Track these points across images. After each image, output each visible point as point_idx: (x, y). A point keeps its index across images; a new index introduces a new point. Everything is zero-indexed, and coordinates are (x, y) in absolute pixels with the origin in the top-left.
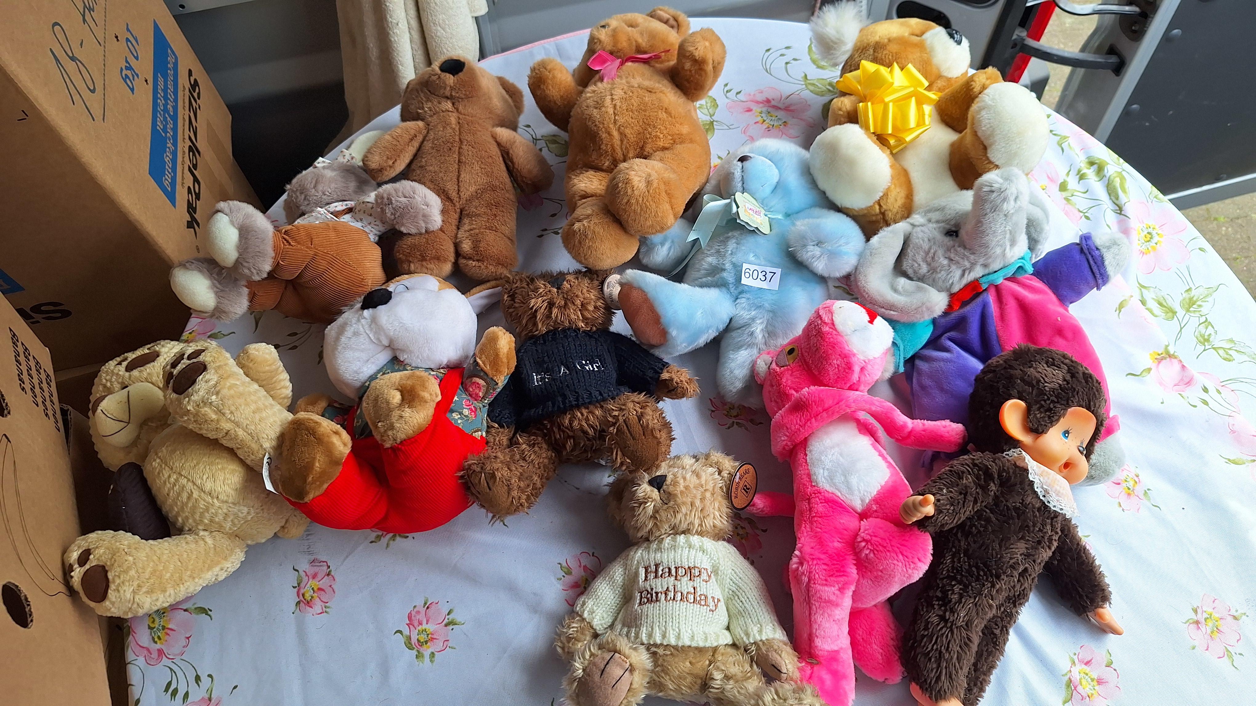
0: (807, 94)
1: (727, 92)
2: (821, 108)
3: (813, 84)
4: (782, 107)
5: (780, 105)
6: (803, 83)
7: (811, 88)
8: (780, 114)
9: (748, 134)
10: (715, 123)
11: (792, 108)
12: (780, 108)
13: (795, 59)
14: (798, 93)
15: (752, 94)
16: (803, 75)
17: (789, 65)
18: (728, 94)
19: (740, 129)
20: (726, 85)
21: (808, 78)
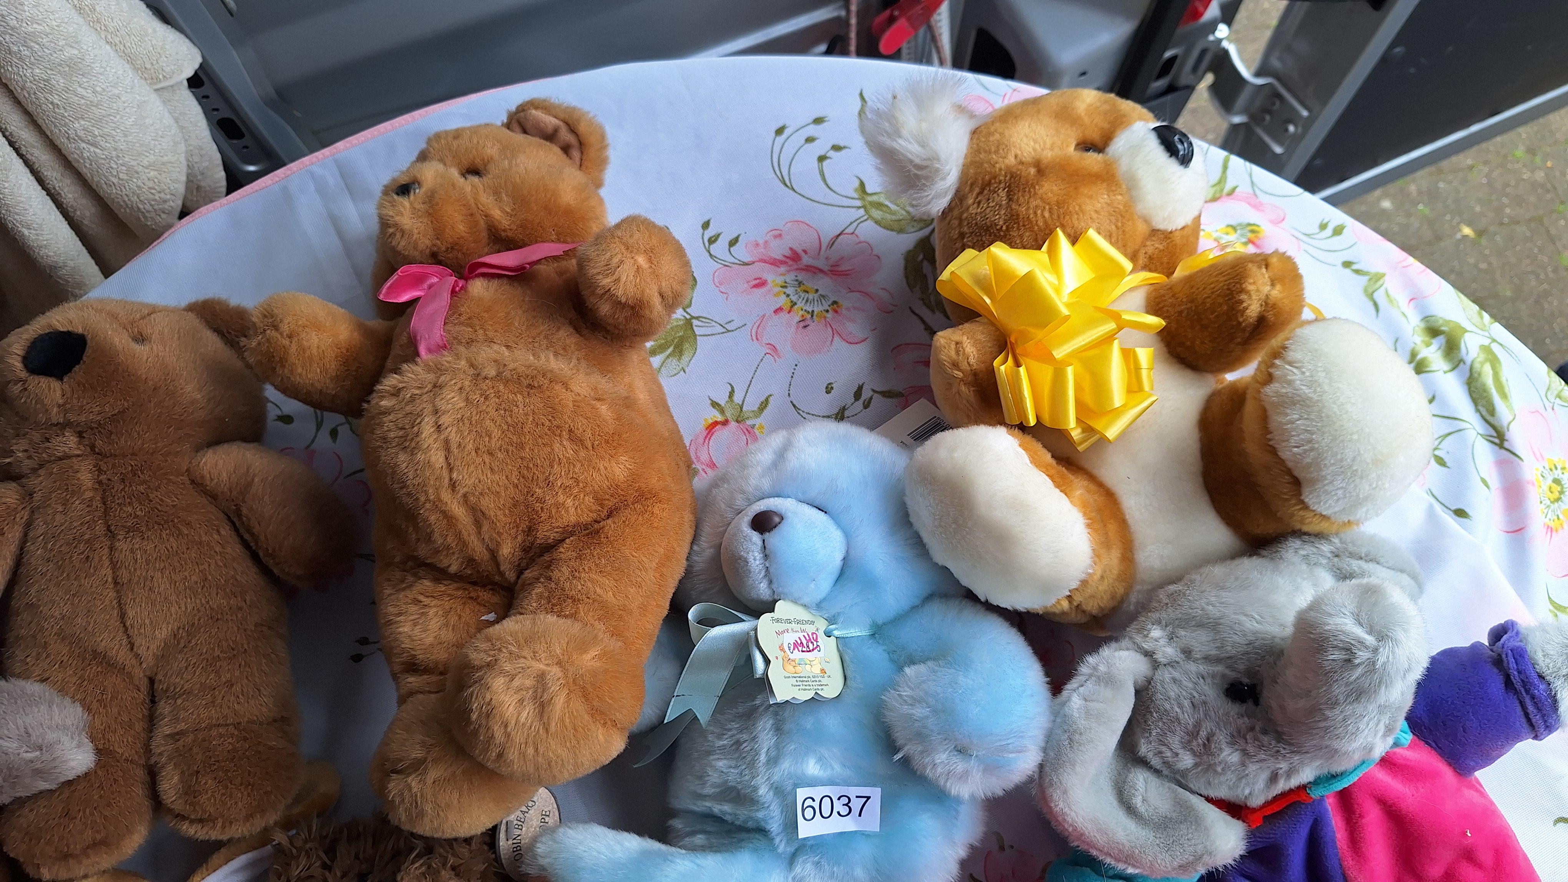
0: (869, 231)
1: (712, 240)
2: (902, 263)
3: (879, 205)
4: (826, 268)
5: (821, 264)
6: (858, 203)
7: (877, 214)
8: (824, 284)
9: (765, 341)
10: (695, 322)
11: (843, 268)
12: (821, 271)
13: (837, 148)
14: (850, 230)
15: (761, 242)
16: (857, 184)
17: (825, 163)
18: (714, 248)
19: (748, 327)
20: (706, 225)
21: (869, 190)
